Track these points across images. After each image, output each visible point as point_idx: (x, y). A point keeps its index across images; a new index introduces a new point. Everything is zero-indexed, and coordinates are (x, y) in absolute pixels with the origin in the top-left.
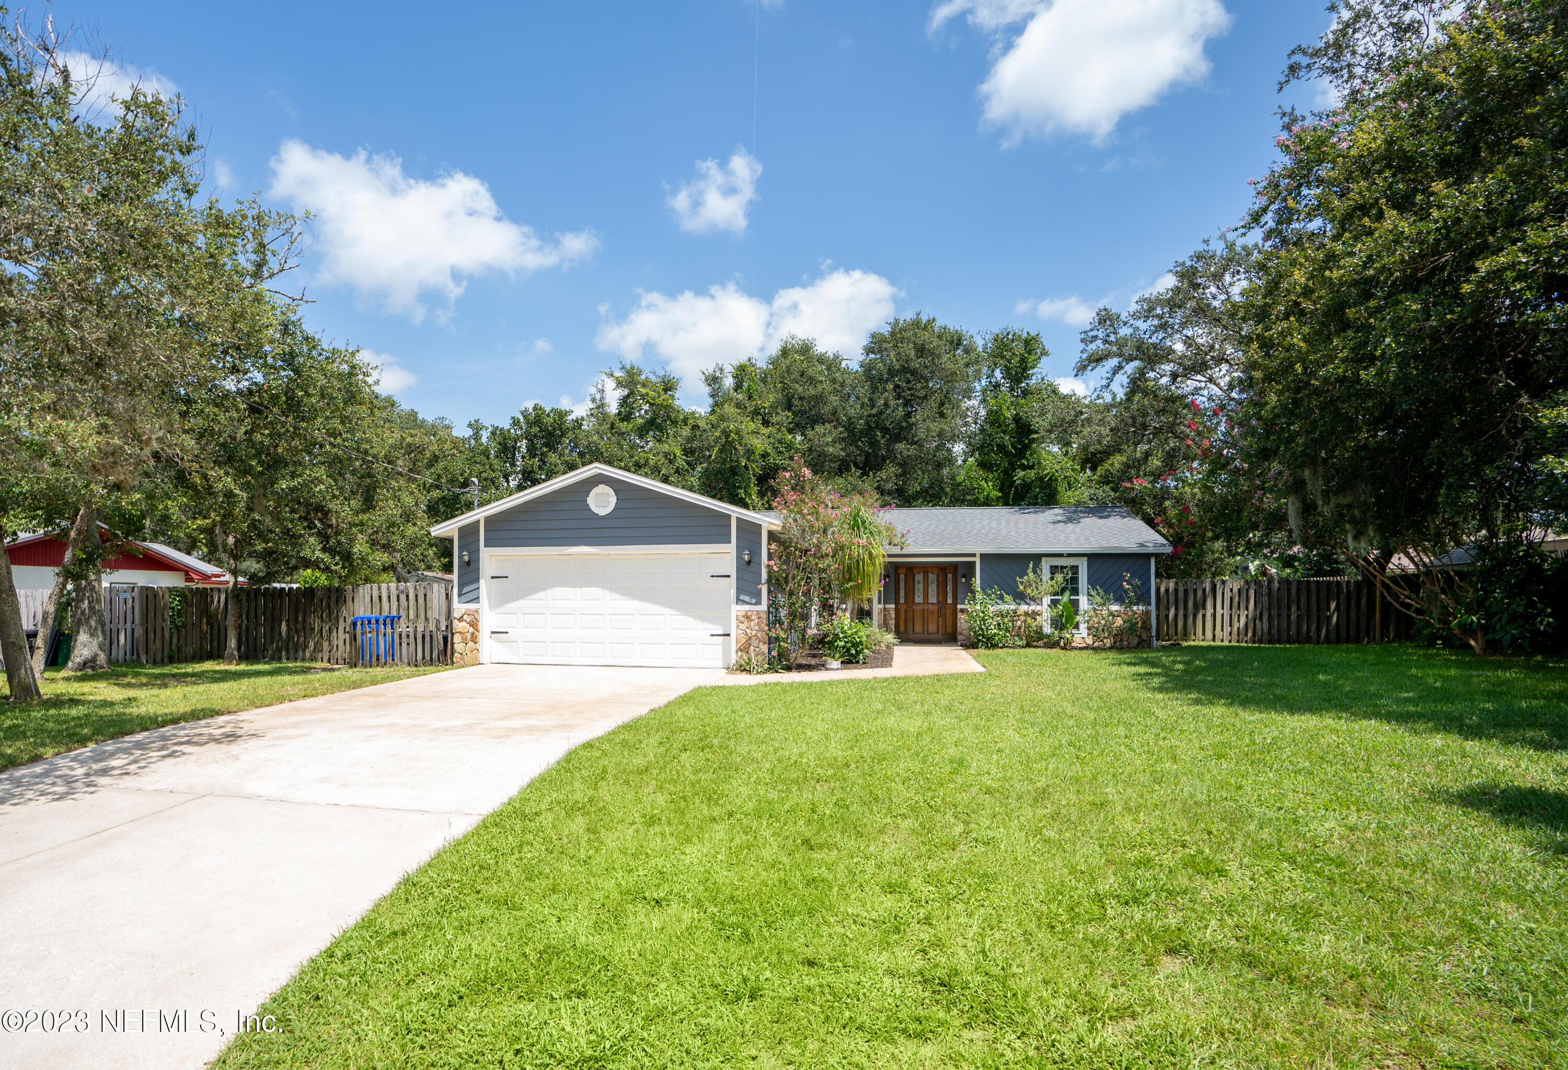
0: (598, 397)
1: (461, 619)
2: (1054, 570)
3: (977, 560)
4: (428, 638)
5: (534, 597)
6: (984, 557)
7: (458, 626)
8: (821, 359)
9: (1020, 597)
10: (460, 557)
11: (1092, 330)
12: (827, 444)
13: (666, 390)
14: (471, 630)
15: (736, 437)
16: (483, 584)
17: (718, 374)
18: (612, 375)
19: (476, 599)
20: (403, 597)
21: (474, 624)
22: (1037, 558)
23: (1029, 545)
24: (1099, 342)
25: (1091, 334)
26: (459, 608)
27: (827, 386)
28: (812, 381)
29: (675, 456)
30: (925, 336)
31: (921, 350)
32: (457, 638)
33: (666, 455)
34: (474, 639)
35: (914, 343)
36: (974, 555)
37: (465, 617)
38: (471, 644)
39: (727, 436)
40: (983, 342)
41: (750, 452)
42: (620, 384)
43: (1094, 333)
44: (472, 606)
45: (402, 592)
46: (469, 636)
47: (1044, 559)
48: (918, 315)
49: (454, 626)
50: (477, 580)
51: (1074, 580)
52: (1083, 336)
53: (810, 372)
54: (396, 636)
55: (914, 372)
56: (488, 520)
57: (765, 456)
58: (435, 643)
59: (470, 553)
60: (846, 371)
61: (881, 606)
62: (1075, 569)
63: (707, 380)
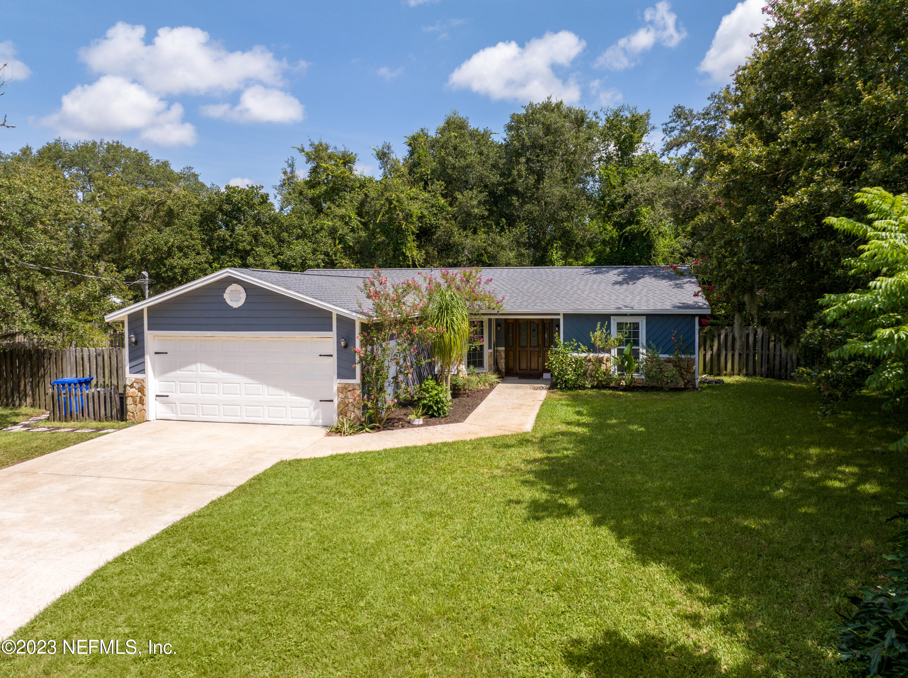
0: (289, 170)
1: (132, 386)
2: (620, 326)
3: (561, 318)
4: (108, 399)
5: (186, 369)
6: (565, 315)
7: (130, 391)
8: (473, 135)
9: (592, 348)
10: (130, 338)
11: (670, 122)
12: (473, 207)
13: (345, 164)
14: (140, 394)
15: (397, 204)
16: (148, 359)
17: (386, 150)
18: (303, 150)
19: (143, 371)
20: (100, 359)
21: (142, 390)
22: (605, 318)
23: (600, 307)
24: (676, 132)
25: (670, 125)
26: (130, 377)
27: (474, 158)
28: (463, 154)
29: (350, 218)
30: (553, 117)
31: (548, 130)
32: (129, 401)
33: (342, 217)
34: (142, 402)
35: (543, 124)
36: (559, 314)
37: (135, 384)
38: (139, 405)
39: (391, 203)
40: (606, 117)
41: (408, 216)
42: (309, 158)
43: (673, 125)
44: (139, 376)
45: (99, 355)
46: (138, 399)
47: (612, 317)
48: (549, 98)
49: (127, 391)
50: (143, 356)
51: (636, 334)
52: (664, 127)
53: (462, 146)
54: (85, 398)
55: (542, 147)
56: (149, 308)
57: (421, 218)
58: (114, 403)
59: (136, 335)
60: (492, 145)
61: (491, 351)
62: (636, 326)
63: (378, 155)
